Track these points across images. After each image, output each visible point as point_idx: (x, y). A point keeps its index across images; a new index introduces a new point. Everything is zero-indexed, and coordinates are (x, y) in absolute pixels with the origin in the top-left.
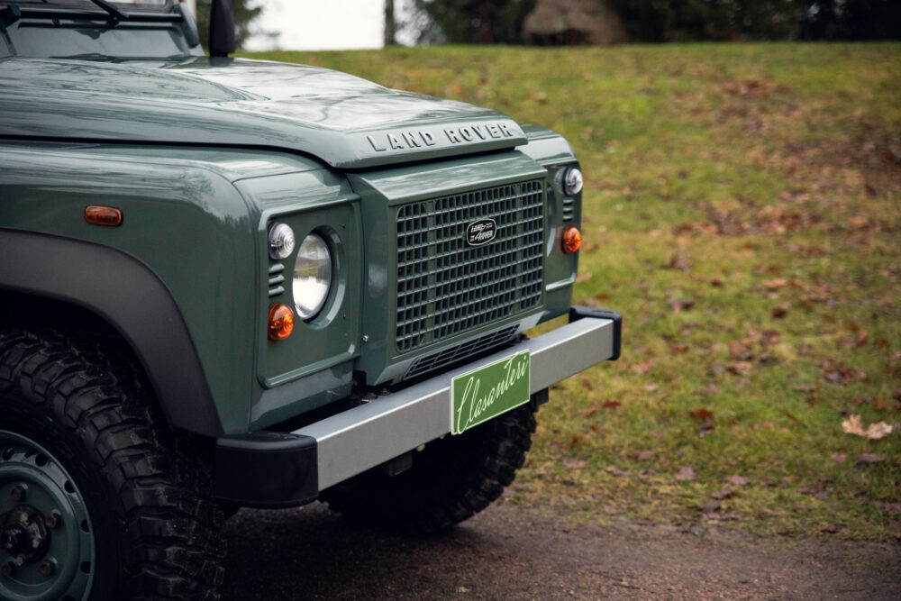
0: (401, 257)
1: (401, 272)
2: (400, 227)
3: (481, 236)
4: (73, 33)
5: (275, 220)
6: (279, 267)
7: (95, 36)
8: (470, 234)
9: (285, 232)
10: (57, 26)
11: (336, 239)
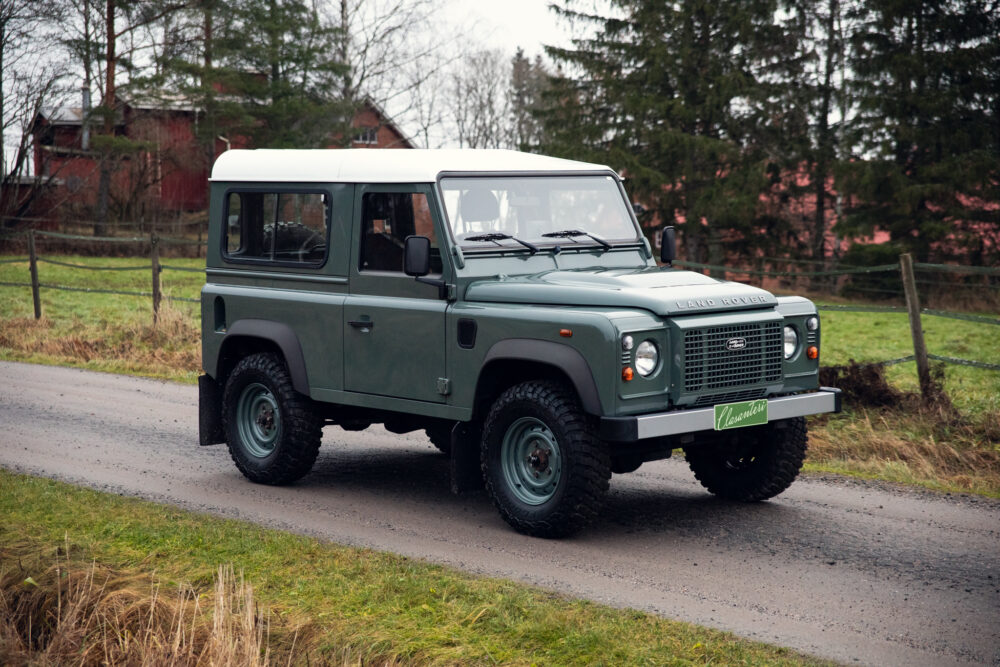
0: (687, 352)
1: (687, 358)
2: (687, 340)
3: (736, 346)
4: (589, 256)
5: (626, 334)
6: (628, 353)
7: (599, 256)
8: (728, 345)
9: (629, 339)
10: (578, 253)
11: (660, 347)
